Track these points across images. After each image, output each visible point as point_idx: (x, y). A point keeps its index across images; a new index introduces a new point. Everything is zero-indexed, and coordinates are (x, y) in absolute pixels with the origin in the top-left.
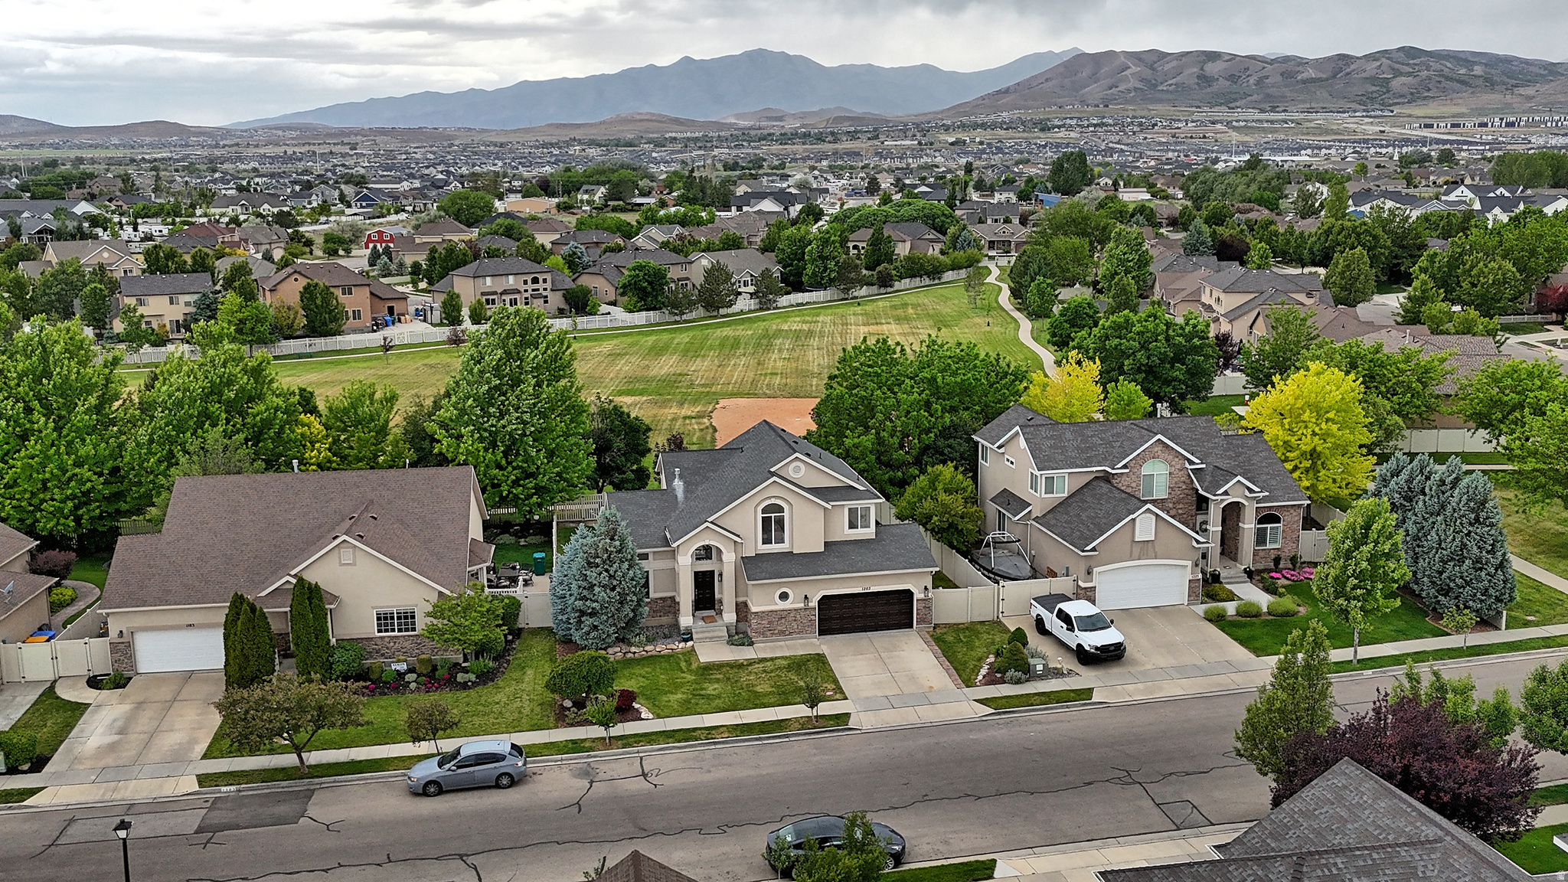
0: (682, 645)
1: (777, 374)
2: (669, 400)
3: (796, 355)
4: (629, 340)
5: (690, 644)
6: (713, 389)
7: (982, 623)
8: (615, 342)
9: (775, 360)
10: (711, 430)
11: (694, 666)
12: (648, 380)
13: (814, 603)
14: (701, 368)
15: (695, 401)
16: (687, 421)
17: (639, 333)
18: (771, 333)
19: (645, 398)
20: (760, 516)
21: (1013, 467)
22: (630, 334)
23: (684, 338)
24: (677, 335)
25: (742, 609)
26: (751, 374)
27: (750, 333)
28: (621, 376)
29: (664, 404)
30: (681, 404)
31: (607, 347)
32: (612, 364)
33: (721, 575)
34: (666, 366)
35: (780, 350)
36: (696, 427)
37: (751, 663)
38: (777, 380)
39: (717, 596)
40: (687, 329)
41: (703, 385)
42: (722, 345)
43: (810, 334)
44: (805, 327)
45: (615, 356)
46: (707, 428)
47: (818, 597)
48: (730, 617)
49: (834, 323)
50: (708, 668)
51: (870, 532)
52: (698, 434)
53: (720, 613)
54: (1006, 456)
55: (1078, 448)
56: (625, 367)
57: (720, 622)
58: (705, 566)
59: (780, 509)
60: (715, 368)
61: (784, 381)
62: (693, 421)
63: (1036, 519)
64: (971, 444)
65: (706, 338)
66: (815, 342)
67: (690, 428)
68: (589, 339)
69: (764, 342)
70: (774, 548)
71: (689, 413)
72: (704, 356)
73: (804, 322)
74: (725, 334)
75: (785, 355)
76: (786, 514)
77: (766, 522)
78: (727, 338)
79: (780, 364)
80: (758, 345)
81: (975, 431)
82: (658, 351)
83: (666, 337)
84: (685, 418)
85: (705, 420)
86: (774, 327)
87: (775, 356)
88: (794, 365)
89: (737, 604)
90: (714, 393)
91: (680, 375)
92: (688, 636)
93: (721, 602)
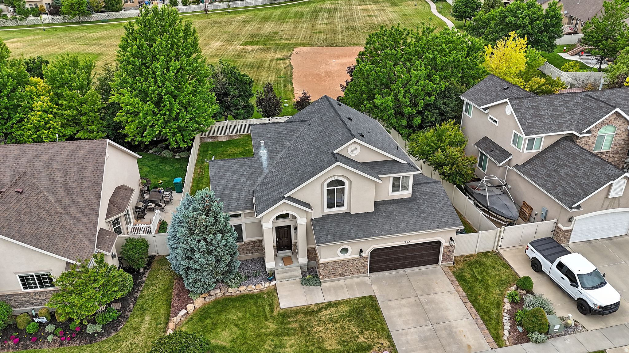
0: (267, 284)
1: (321, 32)
2: (270, 48)
3: (330, 21)
4: (253, 13)
5: (273, 283)
6: (291, 42)
7: (485, 253)
8: (247, 14)
9: (320, 25)
10: (290, 68)
11: (275, 314)
12: (260, 36)
13: (367, 254)
14: (286, 28)
15: (283, 49)
16: (278, 62)
17: (258, 10)
18: (318, 9)
19: (258, 47)
20: (325, 189)
21: (497, 125)
22: (254, 10)
23: (278, 12)
24: (275, 11)
25: (312, 254)
26: (309, 32)
27: (308, 9)
28: (248, 33)
29: (267, 50)
30: (276, 51)
31: (242, 17)
32: (244, 27)
33: (295, 229)
34: (269, 28)
35: (322, 19)
36: (283, 66)
37: (321, 307)
38: (322, 36)
39: (293, 241)
40: (280, 7)
41: (287, 39)
42: (295, 16)
43: (335, 10)
44: (333, 6)
45: (246, 22)
46: (288, 66)
47: (371, 249)
48: (303, 260)
49: (346, 4)
50: (287, 315)
51: (407, 194)
52: (283, 70)
53: (295, 253)
54: (490, 116)
55: (552, 116)
56: (250, 28)
57: (296, 264)
58: (283, 223)
59: (342, 183)
60: (292, 29)
61: (325, 36)
62: (281, 61)
63: (516, 166)
64: (459, 101)
65: (288, 12)
66: (338, 14)
67: (279, 66)
68: (236, 13)
69: (315, 14)
70: (337, 210)
71: (279, 57)
72: (287, 22)
73: (332, 4)
74: (296, 10)
75: (325, 22)
76: (346, 187)
77: (330, 193)
78: (297, 12)
79: (323, 26)
80: (312, 16)
81: (462, 93)
82: (265, 19)
83: (270, 12)
84: (277, 60)
85: (287, 61)
86: (319, 6)
87: (320, 22)
88: (329, 27)
89: (308, 250)
90: (292, 44)
91: (275, 33)
92: (271, 276)
93: (296, 245)
